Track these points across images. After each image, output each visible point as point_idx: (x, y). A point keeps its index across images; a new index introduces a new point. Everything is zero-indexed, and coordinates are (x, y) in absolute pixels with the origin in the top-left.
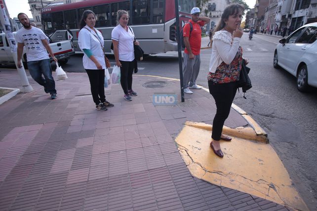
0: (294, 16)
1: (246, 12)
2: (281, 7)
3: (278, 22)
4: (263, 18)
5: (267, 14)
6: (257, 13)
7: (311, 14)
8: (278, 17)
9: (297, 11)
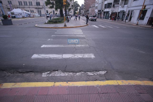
0: (104, 11)
1: (79, 8)
2: (97, 7)
3: (97, 13)
4: (88, 11)
5: (90, 9)
6: (85, 8)
7: (113, 10)
8: (96, 11)
9: (106, 9)
